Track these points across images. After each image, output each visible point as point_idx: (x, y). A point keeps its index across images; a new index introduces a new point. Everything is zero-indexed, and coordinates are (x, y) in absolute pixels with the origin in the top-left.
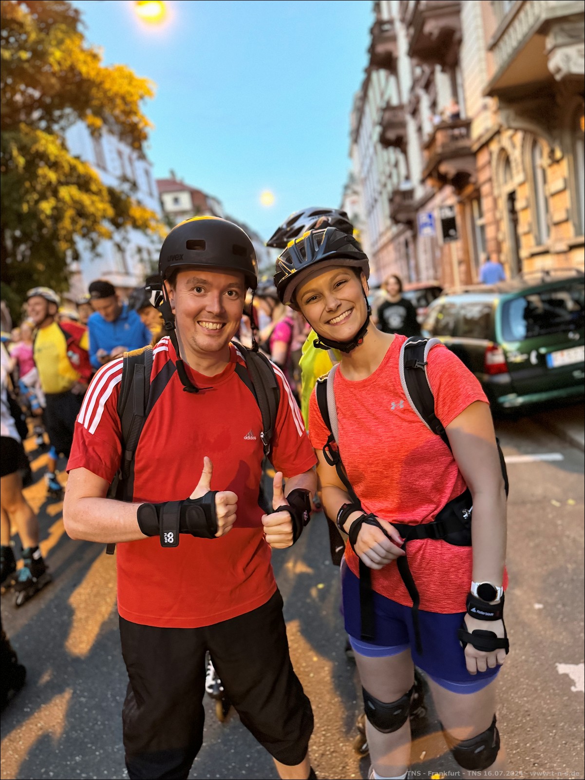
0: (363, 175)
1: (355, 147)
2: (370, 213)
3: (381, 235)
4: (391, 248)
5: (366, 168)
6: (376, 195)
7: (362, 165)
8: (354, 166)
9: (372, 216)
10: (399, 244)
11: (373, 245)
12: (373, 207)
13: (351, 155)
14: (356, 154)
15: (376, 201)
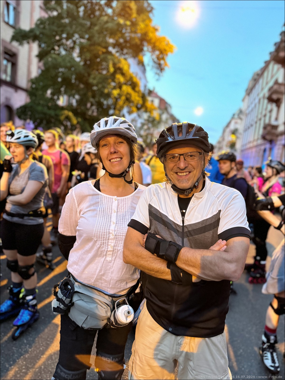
0: (247, 112)
1: (247, 97)
2: (246, 130)
3: (250, 142)
4: (254, 150)
5: (250, 109)
6: (253, 123)
7: (248, 107)
8: (243, 106)
9: (247, 132)
10: (260, 149)
11: (243, 146)
12: (249, 128)
13: (243, 100)
14: (246, 100)
15: (252, 125)
